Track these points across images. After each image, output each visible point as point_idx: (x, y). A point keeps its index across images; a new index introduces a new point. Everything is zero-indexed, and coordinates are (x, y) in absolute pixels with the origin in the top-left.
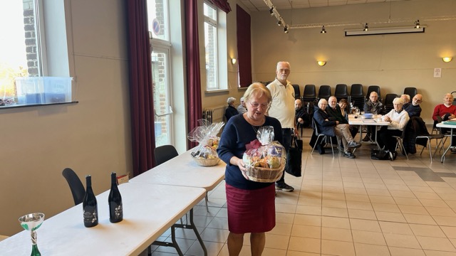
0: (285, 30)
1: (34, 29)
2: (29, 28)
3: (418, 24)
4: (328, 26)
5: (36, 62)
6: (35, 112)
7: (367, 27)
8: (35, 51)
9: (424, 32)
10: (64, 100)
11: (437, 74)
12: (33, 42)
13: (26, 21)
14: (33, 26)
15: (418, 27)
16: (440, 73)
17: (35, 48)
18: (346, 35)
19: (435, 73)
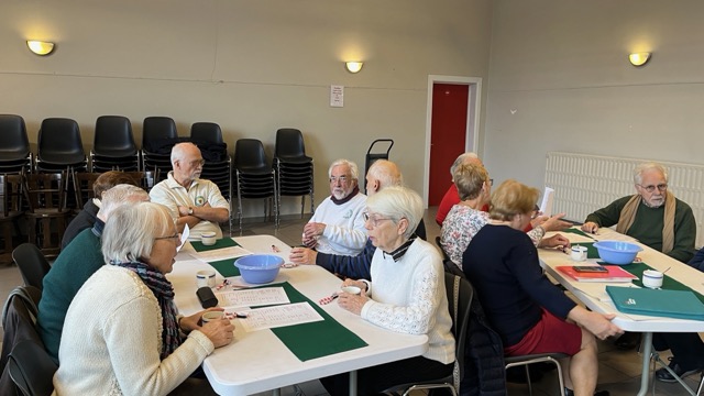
11: (337, 99)
16: (341, 97)
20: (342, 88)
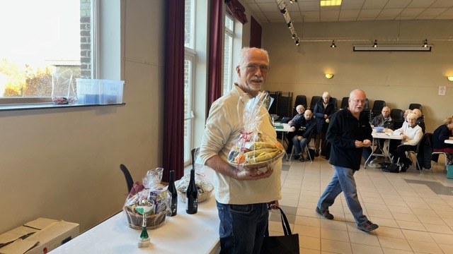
0: (297, 42)
1: (89, 35)
2: (85, 34)
3: (426, 44)
4: (338, 41)
5: (90, 66)
6: (93, 111)
7: (376, 44)
8: (89, 55)
9: (430, 51)
10: (115, 101)
11: (442, 92)
12: (88, 46)
13: (82, 27)
14: (89, 32)
15: (426, 46)
16: (444, 91)
17: (89, 52)
18: (354, 50)
19: (440, 91)
20: (445, 87)
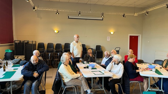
3: (103, 15)
4: (60, 10)
9: (103, 20)
11: (108, 39)
18: (69, 18)
20: (109, 37)
